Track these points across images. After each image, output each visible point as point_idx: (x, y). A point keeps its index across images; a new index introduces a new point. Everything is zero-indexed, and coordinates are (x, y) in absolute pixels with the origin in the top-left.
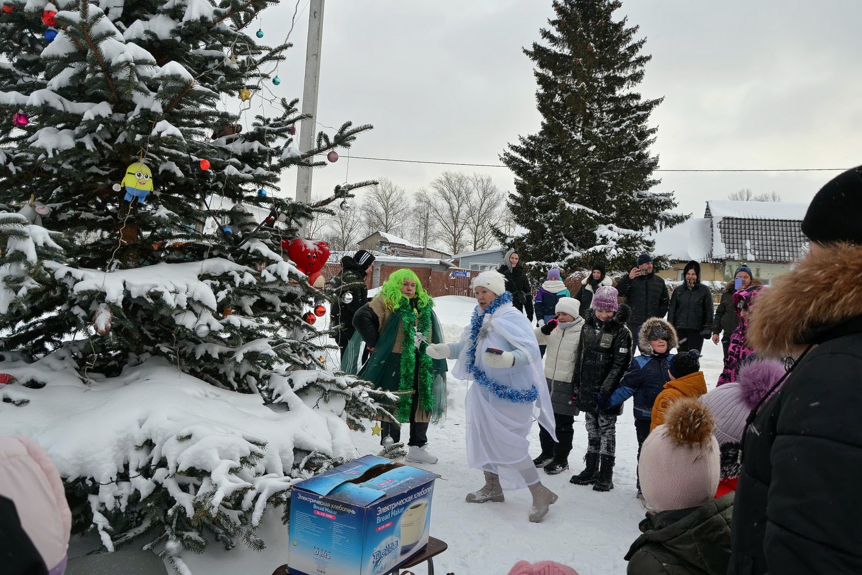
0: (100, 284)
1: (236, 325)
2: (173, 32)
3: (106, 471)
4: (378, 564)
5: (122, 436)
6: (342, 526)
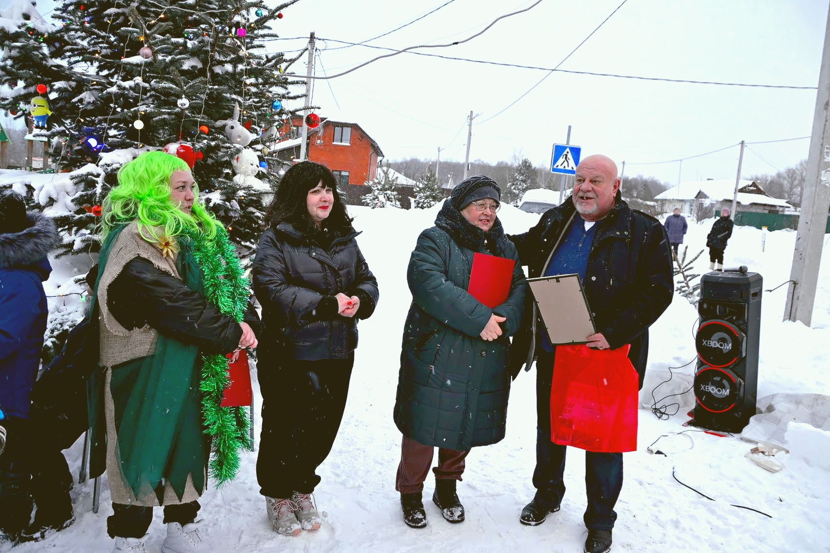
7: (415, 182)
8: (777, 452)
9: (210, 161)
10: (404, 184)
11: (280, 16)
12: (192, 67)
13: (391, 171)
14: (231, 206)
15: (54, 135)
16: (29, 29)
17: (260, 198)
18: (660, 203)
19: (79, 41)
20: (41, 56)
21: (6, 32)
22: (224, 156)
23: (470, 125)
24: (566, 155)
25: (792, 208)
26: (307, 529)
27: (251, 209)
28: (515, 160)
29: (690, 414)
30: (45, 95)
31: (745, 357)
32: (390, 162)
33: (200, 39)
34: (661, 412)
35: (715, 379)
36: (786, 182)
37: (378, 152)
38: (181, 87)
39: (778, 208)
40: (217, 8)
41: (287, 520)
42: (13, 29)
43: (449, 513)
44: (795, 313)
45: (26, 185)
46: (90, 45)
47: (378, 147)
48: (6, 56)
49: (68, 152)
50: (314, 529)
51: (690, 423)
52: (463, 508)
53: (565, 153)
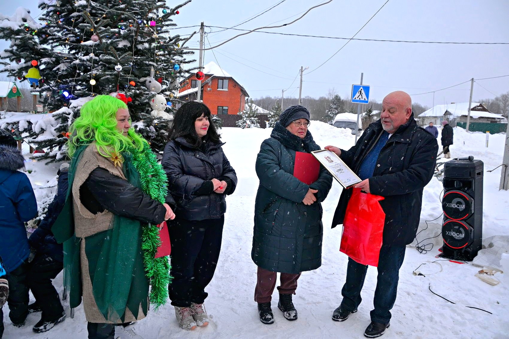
7: (268, 112)
8: (495, 273)
9: (137, 103)
10: (262, 113)
11: (177, 13)
12: (124, 46)
13: (254, 105)
14: (150, 130)
15: (43, 91)
16: (26, 27)
17: (167, 124)
18: (421, 119)
19: (56, 33)
20: (34, 43)
21: (12, 30)
22: (145, 100)
23: (301, 75)
24: (361, 91)
25: (506, 119)
26: (200, 325)
27: (163, 131)
28: (330, 96)
29: (440, 250)
30: (37, 67)
31: (474, 213)
32: (253, 100)
33: (128, 29)
34: (421, 249)
35: (455, 227)
36: (501, 103)
37: (245, 94)
38: (117, 58)
39: (496, 120)
40: (138, 9)
41: (188, 320)
42: (16, 28)
43: (288, 314)
44: (507, 185)
45: (27, 121)
46: (63, 35)
47: (245, 91)
48: (13, 44)
49: (52, 101)
50: (204, 326)
51: (440, 256)
52: (296, 311)
53: (360, 90)
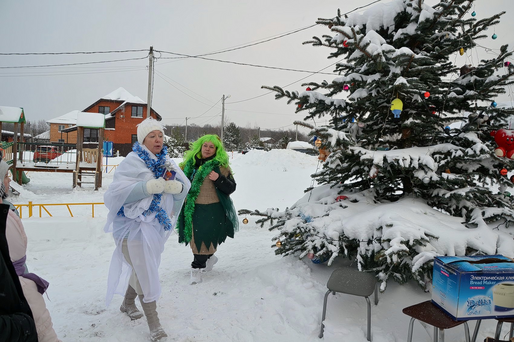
0: (372, 156)
1: (444, 178)
2: (416, 30)
3: (363, 236)
4: (473, 308)
5: (371, 223)
6: (451, 280)
23: (223, 104)
